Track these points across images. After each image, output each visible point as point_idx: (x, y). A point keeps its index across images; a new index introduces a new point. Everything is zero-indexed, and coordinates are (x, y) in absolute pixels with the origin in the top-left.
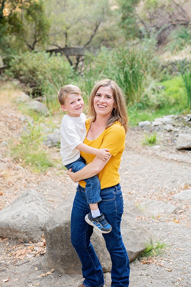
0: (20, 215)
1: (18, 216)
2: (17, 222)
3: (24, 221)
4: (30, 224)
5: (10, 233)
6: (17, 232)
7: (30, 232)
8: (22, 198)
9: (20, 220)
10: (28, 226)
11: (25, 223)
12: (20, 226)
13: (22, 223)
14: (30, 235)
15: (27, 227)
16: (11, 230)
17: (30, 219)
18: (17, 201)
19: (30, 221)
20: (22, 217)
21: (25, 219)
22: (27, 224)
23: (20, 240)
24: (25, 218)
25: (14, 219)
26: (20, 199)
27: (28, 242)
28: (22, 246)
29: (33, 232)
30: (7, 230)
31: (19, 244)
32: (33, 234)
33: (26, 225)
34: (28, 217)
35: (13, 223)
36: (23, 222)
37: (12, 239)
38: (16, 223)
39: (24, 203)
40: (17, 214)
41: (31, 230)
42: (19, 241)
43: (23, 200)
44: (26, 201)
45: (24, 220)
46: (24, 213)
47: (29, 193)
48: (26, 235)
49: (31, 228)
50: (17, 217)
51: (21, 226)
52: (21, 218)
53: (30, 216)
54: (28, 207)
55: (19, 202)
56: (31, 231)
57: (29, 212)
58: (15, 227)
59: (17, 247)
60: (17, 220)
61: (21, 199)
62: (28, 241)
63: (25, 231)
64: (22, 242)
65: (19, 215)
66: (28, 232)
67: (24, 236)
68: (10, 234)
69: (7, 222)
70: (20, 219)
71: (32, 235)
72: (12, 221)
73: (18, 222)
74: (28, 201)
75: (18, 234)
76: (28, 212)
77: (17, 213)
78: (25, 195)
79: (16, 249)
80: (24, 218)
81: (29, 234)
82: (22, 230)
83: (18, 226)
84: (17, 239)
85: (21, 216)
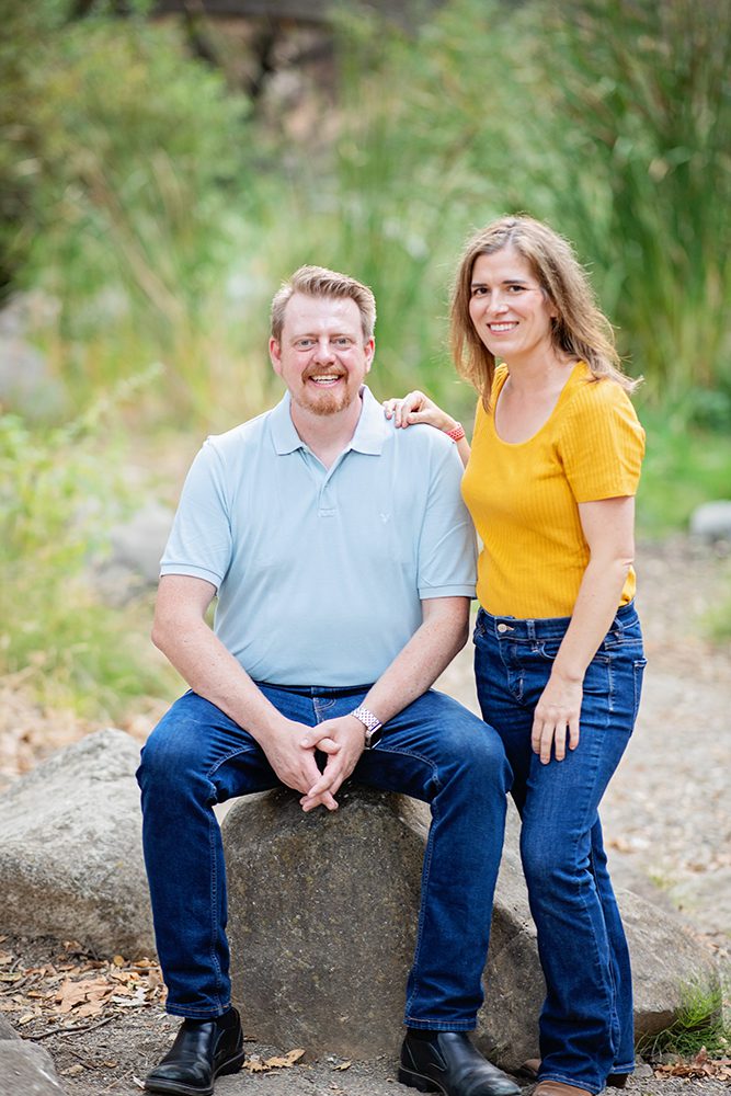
0: (73, 825)
1: (61, 828)
2: (58, 854)
3: (94, 852)
4: (125, 868)
5: (20, 907)
6: (60, 899)
7: (124, 903)
8: (63, 765)
9: (74, 847)
10: (113, 874)
11: (98, 858)
12: (75, 873)
13: (86, 859)
14: (121, 920)
15: (109, 881)
16: (26, 891)
17: (121, 846)
18: (40, 779)
19: (124, 855)
20: (85, 836)
21: (100, 845)
22: (110, 866)
23: (67, 944)
24: (99, 840)
25: (44, 840)
26: (52, 771)
27: (104, 955)
28: (79, 969)
29: (136, 907)
30: (8, 892)
31: (64, 962)
32: (133, 915)
33: (105, 868)
34: (115, 836)
35: (41, 859)
36: (91, 857)
37: (24, 940)
38: (56, 858)
39: (87, 782)
40: (59, 821)
41: (128, 898)
42: (63, 946)
43: (71, 773)
44: (96, 774)
45: (97, 848)
46: (92, 819)
47: (106, 742)
48: (103, 918)
49: (129, 885)
50: (56, 832)
51: (82, 874)
52: (80, 836)
53: (121, 831)
54: (109, 797)
55: (50, 782)
56: (129, 903)
57: (118, 819)
58: (52, 876)
59: (53, 971)
60: (60, 843)
61: (62, 770)
62: (107, 952)
63: (96, 897)
64: (77, 955)
65: (65, 827)
66: (113, 903)
67: (90, 922)
68: (18, 917)
69: (12, 853)
70: (73, 842)
71: (132, 919)
72: (33, 849)
73: (63, 855)
74: (105, 772)
75: (63, 915)
76: (112, 818)
77: (54, 817)
78: (83, 753)
79: (49, 980)
80: (92, 838)
81: (117, 913)
82: (86, 894)
83: (65, 874)
84: (52, 938)
85: (77, 829)
